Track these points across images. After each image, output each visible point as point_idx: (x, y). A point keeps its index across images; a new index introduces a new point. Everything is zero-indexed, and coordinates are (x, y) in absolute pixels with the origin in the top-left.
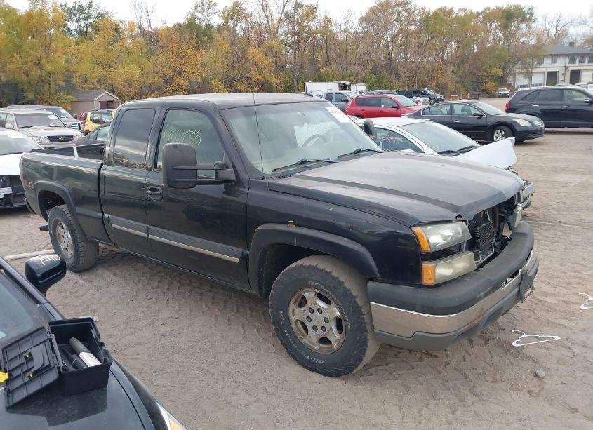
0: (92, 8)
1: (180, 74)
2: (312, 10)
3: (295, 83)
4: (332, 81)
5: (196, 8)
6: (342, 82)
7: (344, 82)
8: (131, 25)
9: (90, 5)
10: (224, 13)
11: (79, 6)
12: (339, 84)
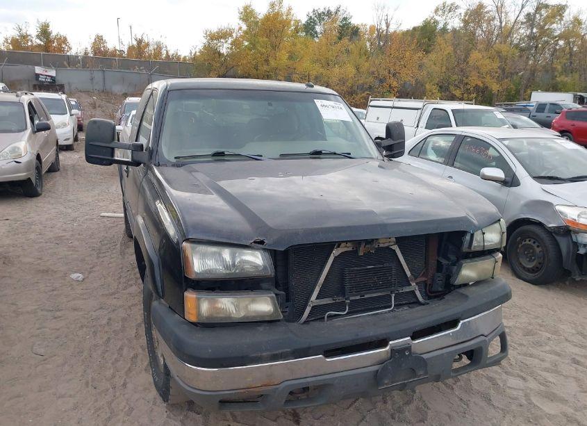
0: (339, 13)
1: (394, 75)
2: (560, 10)
3: (522, 92)
4: (566, 91)
5: (437, 11)
6: (579, 94)
7: (582, 94)
8: (372, 28)
9: (338, 10)
10: (465, 16)
11: (328, 11)
12: (575, 96)
